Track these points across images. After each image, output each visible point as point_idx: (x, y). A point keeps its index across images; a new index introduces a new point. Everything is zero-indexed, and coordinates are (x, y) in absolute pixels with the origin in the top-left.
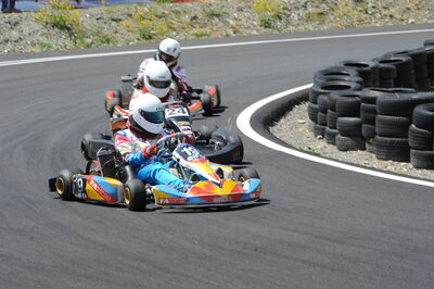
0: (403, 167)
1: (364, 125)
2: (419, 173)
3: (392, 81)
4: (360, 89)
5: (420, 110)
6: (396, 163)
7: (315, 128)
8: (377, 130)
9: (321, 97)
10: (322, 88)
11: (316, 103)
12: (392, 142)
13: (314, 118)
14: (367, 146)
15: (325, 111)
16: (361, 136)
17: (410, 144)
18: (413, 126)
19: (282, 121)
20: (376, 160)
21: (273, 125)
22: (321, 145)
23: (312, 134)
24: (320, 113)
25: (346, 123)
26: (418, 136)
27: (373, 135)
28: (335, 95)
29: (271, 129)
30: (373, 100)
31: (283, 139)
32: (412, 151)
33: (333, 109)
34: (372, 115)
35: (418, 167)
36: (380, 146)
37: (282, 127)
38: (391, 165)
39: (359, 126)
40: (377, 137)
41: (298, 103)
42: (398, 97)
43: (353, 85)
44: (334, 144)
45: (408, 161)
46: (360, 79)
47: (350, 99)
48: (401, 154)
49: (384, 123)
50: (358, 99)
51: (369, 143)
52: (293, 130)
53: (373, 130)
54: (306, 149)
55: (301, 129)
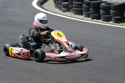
0: (81, 17)
1: (70, 5)
6: (79, 16)
7: (56, 6)
8: (74, 6)
12: (78, 10)
13: (55, 2)
14: (71, 11)
16: (69, 8)
18: (84, 5)
19: (46, 3)
20: (73, 15)
21: (43, 5)
22: (57, 10)
23: (54, 7)
24: (57, 1)
25: (64, 4)
26: (86, 8)
29: (43, 6)
31: (46, 9)
32: (84, 12)
34: (72, 2)
35: (85, 17)
36: (74, 11)
37: (46, 5)
38: (78, 16)
39: (68, 5)
40: (74, 8)
44: (61, 10)
45: (82, 15)
48: (80, 13)
49: (76, 4)
51: (71, 10)
52: (49, 6)
53: (72, 6)
54: (53, 11)
55: (51, 6)
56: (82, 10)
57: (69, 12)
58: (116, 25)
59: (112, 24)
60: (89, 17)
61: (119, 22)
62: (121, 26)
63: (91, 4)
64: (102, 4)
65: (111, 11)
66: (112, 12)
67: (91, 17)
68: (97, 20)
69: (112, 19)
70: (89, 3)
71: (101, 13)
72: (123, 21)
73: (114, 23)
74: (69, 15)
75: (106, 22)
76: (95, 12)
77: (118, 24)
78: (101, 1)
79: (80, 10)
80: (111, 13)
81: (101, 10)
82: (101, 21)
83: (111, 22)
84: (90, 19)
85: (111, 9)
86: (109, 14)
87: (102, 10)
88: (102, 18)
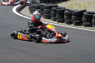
1: (41, 11)
2: (53, 22)
3: (47, 2)
4: (40, 3)
5: (53, 8)
6: (48, 20)
7: (30, 12)
8: (44, 12)
9: (32, 5)
10: (32, 3)
11: (30, 6)
12: (47, 15)
13: (30, 9)
15: (32, 8)
17: (51, 16)
18: (52, 12)
19: (23, 10)
20: (44, 19)
23: (29, 13)
24: (31, 8)
26: (53, 14)
27: (43, 13)
28: (35, 4)
29: (20, 12)
30: (43, 6)
31: (23, 14)
32: (52, 17)
33: (34, 7)
35: (53, 21)
36: (44, 16)
37: (23, 11)
40: (44, 14)
41: (26, 6)
42: (48, 5)
43: (39, 2)
45: (51, 19)
46: (40, 1)
47: (38, 5)
48: (49, 18)
49: (46, 11)
50: (40, 5)
51: (42, 15)
52: (25, 12)
53: (43, 12)
54: (28, 16)
55: (27, 12)
56: (50, 15)
58: (76, 27)
59: (73, 26)
60: (56, 21)
61: (78, 25)
62: (80, 28)
63: (57, 11)
64: (66, 11)
65: (72, 16)
67: (57, 21)
69: (73, 22)
70: (56, 10)
71: (65, 18)
73: (74, 26)
75: (68, 25)
76: (60, 17)
77: (77, 27)
78: (65, 9)
79: (49, 15)
80: (72, 18)
82: (64, 24)
83: (72, 25)
85: (72, 15)
86: (71, 19)
88: (65, 21)
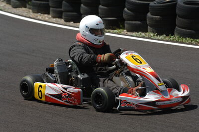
57: (25, 7)
66: (101, 9)
68: (74, 22)
72: (121, 26)
74: (25, 15)
81: (82, 5)
84: (62, 21)
87: (84, 5)
